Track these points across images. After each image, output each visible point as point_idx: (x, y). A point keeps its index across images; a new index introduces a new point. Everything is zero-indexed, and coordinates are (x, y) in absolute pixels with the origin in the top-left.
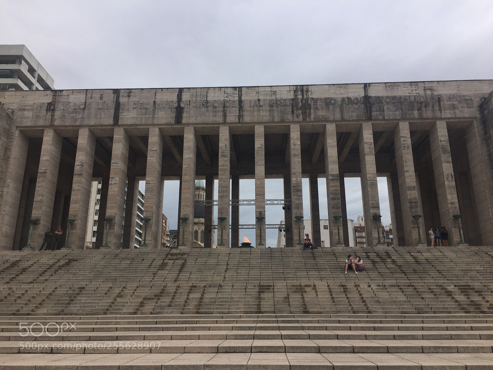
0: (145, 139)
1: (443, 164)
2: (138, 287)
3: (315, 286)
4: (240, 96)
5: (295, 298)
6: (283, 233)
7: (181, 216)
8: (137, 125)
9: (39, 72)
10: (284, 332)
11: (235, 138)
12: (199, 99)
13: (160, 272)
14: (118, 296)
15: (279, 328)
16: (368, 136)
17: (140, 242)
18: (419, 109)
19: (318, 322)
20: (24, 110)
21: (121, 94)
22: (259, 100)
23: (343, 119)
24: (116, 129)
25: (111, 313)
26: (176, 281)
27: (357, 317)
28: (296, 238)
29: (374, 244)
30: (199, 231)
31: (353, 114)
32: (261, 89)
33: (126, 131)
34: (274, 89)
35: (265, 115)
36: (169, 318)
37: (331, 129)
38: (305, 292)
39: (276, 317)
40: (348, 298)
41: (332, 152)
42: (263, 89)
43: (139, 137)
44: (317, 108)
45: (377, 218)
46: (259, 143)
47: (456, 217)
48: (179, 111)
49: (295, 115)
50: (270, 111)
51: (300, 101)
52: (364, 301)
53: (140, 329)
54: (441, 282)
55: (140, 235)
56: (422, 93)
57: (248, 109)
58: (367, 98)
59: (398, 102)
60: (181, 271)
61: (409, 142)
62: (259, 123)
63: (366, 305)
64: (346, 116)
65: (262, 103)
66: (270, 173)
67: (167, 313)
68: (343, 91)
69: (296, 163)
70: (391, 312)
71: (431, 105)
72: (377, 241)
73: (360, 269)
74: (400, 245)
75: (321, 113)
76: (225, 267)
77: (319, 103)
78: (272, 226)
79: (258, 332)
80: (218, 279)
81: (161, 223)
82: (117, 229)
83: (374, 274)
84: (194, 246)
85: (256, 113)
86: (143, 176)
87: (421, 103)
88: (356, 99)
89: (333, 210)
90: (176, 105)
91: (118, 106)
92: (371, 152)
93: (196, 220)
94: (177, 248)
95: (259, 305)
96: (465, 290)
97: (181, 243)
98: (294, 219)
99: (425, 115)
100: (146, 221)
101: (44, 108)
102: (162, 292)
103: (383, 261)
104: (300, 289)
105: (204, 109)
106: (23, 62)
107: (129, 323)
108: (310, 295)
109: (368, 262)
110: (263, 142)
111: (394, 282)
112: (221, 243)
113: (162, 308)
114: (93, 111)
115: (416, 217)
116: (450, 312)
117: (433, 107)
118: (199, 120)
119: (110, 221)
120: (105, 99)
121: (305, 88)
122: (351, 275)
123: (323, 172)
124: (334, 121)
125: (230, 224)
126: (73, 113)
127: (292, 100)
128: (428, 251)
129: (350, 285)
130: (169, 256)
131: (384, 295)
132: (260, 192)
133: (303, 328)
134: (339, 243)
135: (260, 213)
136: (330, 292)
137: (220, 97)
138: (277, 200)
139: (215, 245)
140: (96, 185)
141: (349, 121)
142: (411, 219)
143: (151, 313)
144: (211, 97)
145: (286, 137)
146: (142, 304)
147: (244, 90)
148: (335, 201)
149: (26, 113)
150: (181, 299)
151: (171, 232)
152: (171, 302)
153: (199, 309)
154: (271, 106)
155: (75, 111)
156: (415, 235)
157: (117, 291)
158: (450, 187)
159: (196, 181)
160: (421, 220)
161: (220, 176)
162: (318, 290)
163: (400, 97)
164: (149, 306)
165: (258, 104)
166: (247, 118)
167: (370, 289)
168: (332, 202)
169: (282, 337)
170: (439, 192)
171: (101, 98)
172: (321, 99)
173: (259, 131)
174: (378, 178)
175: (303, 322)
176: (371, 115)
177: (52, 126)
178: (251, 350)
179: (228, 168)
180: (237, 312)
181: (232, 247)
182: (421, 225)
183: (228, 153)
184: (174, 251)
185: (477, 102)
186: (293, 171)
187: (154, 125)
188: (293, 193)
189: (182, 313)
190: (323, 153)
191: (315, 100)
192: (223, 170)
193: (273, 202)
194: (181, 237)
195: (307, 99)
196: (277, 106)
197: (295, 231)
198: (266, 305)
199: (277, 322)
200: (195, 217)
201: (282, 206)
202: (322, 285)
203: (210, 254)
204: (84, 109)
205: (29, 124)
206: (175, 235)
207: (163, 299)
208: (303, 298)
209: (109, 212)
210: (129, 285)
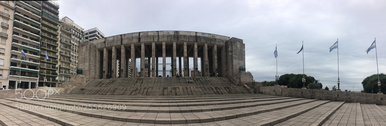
0: (130, 47)
1: (215, 56)
2: (130, 88)
3: (179, 87)
4: (158, 34)
5: (173, 91)
6: (171, 73)
7: (141, 68)
8: (127, 44)
9: (100, 33)
10: (169, 101)
11: (157, 46)
12: (145, 35)
13: (136, 84)
14: (125, 90)
15: (168, 100)
16: (196, 46)
17: (130, 75)
18: (210, 41)
19: (179, 98)
20: (98, 44)
21: (122, 36)
22: (164, 35)
23: (189, 41)
24: (122, 46)
25: (124, 95)
26: (140, 86)
27: (189, 96)
28: (174, 74)
29: (196, 76)
30: (147, 72)
31: (192, 40)
32: (164, 32)
33: (124, 46)
34: (168, 32)
35: (165, 39)
36: (139, 96)
37: (185, 44)
38: (176, 89)
39: (168, 96)
40: (187, 91)
41: (185, 50)
42: (165, 32)
43: (128, 47)
44: (181, 38)
45: (197, 69)
46: (164, 47)
47: (216, 70)
48: (139, 39)
49: (175, 39)
50: (167, 38)
51: (176, 35)
52: (191, 92)
53: (131, 99)
54: (211, 86)
55: (130, 73)
56: (211, 37)
57: (161, 37)
58: (196, 36)
59: (205, 38)
60: (141, 83)
61: (207, 49)
62: (164, 41)
63: (192, 93)
64: (190, 40)
65: (164, 36)
66: (167, 55)
67: (138, 95)
68: (189, 33)
69: (175, 53)
70: (198, 94)
71: (213, 40)
72: (196, 75)
73: (191, 83)
74: (202, 76)
75: (182, 39)
76: (154, 82)
77: (182, 36)
78: (168, 71)
79: (162, 101)
80: (152, 86)
81: (136, 70)
82: (124, 73)
83: (195, 84)
84: (145, 76)
85: (163, 39)
86: (130, 58)
87: (211, 39)
88: (193, 36)
89: (185, 66)
90: (138, 37)
91: (122, 39)
92: (196, 51)
93: (146, 69)
94: (140, 77)
95: (163, 93)
96: (216, 88)
97: (141, 76)
98: (174, 69)
99: (212, 43)
100: (132, 70)
101: (103, 43)
102: (137, 89)
103: (198, 80)
104: (175, 89)
105: (147, 38)
106: (97, 32)
107: (128, 98)
108: (177, 90)
109: (194, 81)
110: (165, 47)
111: (199, 86)
112: (153, 76)
113: (136, 93)
114: (115, 42)
115: (207, 69)
116: (212, 94)
117: (214, 41)
118: (145, 41)
119: (122, 70)
120: (118, 38)
121: (178, 32)
122: (189, 84)
123: (182, 55)
124: (186, 42)
125: (156, 70)
126: (110, 43)
127: (174, 35)
128: (209, 78)
129: (188, 87)
130: (138, 79)
131: (197, 90)
132: (164, 61)
133: (175, 100)
134: (186, 75)
135: (164, 67)
136: (183, 89)
137: (152, 34)
138: (169, 63)
139: (151, 76)
140: (118, 61)
141: (191, 42)
142: (206, 69)
143: (134, 95)
144: (149, 34)
145: (172, 46)
146: (131, 93)
147: (159, 32)
148: (186, 64)
149: (99, 45)
150: (142, 91)
151: (139, 72)
152: (139, 92)
153: (147, 94)
154: (168, 37)
155: (111, 42)
156: (206, 74)
157: (125, 89)
158: (216, 62)
159: (145, 58)
160: (208, 70)
161: (152, 57)
162: (180, 89)
163: (206, 37)
164: (133, 93)
165: (163, 36)
166: (160, 40)
167: (193, 88)
168: (185, 64)
169: (169, 102)
170: (213, 63)
171: (117, 38)
172: (182, 35)
173: (164, 44)
174: (198, 58)
175: (175, 98)
176: (197, 41)
177: (105, 47)
178: (160, 106)
179: (155, 54)
180: (157, 95)
181: (156, 77)
182: (208, 71)
183: (155, 50)
184: (140, 78)
185: (225, 41)
186: (174, 55)
187: (133, 43)
188: (174, 62)
189: (142, 95)
190: (183, 50)
191: (181, 35)
192: (153, 55)
193: (168, 64)
194: (141, 74)
195: (178, 35)
196: (169, 37)
197: (174, 72)
198: (165, 93)
199: (168, 98)
200: (145, 68)
201: (170, 65)
202: (181, 87)
203: (149, 79)
204: (113, 41)
205: (100, 48)
206: (140, 73)
207: (137, 91)
208: (176, 91)
209: (122, 68)
210: (128, 87)
